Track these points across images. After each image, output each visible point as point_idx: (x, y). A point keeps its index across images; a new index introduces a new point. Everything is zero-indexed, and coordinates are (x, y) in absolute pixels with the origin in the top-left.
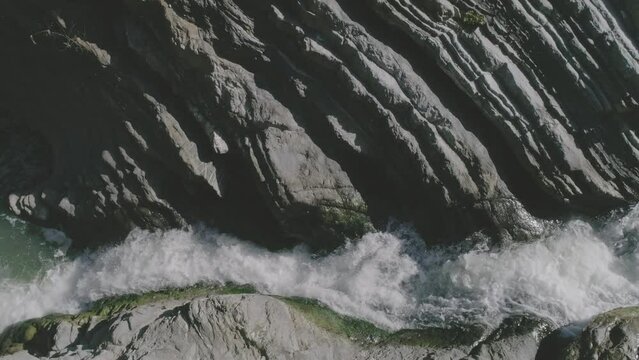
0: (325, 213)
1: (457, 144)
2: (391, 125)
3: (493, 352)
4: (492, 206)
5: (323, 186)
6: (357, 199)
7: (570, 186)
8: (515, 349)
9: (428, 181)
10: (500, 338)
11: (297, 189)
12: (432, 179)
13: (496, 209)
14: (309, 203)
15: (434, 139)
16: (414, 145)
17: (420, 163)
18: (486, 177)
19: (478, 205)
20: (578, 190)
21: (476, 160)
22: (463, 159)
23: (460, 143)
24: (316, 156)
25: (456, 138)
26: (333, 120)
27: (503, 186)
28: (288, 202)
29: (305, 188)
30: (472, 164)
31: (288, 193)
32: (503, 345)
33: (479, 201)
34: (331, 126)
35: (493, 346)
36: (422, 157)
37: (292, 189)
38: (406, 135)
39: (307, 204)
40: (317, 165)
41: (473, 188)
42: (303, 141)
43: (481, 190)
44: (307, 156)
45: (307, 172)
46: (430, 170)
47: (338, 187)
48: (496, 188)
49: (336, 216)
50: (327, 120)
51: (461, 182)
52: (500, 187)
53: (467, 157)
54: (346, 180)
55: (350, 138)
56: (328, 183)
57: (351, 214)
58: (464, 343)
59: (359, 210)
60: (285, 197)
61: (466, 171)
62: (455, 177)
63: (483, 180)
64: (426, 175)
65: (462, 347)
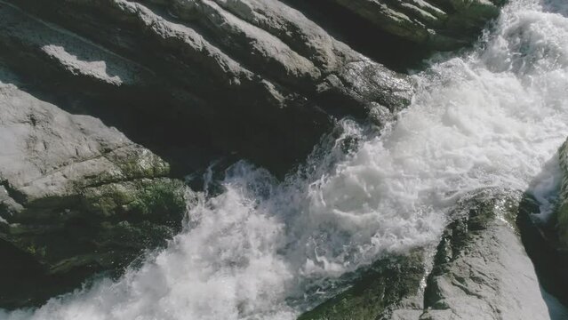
0: (96, 199)
1: (256, 14)
2: (148, 22)
3: (461, 280)
4: (342, 78)
5: (78, 158)
6: (146, 159)
7: (426, 9)
8: (490, 256)
9: (237, 81)
10: (456, 253)
11: (28, 179)
12: (242, 76)
13: (348, 78)
14: (60, 193)
15: (220, 19)
16: (196, 39)
17: (214, 59)
18: (314, 42)
19: (322, 86)
20: (438, 10)
21: (292, 27)
22: (273, 32)
23: (260, 11)
24: (49, 117)
25: (251, 6)
26: (56, 51)
27: (342, 47)
28: (18, 207)
29: (44, 173)
30: (289, 33)
31: (15, 194)
32: (470, 260)
33: (320, 80)
34: (56, 61)
35: (454, 270)
36: (214, 50)
37: (18, 183)
38: (177, 28)
39: (56, 198)
40: (56, 129)
41: (305, 65)
42: (16, 101)
43: (318, 64)
44: (33, 121)
45: (40, 147)
46: (234, 65)
47: (106, 151)
48: (335, 51)
49: (118, 197)
50: (45, 54)
51: (285, 63)
52: (340, 50)
53: (278, 27)
54: (116, 137)
55: (97, 69)
56: (85, 150)
57: (144, 185)
58: (403, 293)
59: (155, 174)
60: (11, 202)
61: (285, 46)
62: (273, 59)
63: (313, 48)
64: (231, 75)
65: (405, 301)
